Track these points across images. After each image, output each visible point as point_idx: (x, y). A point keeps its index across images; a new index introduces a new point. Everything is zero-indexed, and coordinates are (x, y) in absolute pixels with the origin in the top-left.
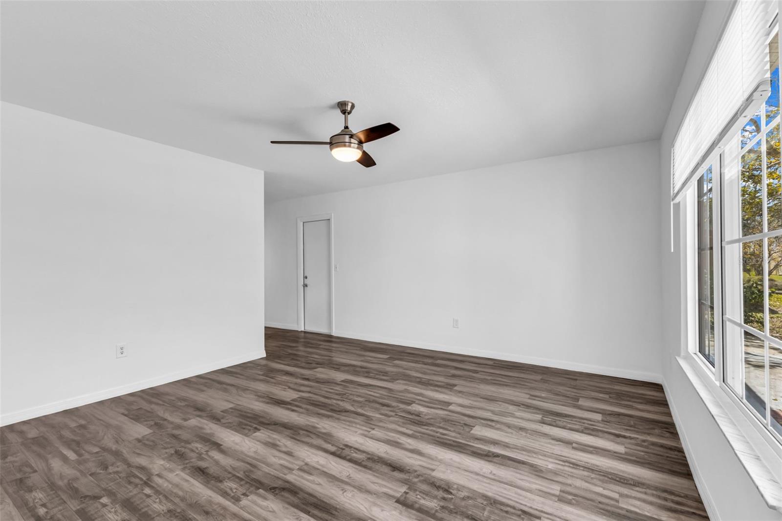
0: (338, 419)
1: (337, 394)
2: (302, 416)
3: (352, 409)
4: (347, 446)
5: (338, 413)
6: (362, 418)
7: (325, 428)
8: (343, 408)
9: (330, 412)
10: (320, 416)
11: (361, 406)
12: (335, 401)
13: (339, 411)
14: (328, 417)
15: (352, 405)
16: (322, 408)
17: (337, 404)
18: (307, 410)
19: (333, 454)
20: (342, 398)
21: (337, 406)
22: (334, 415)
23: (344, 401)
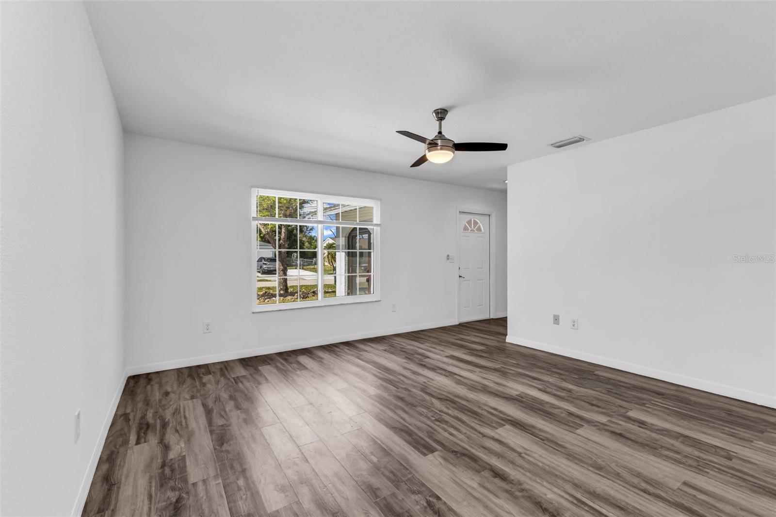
0: (449, 393)
1: (446, 422)
2: (483, 402)
3: (434, 400)
4: (446, 376)
5: (449, 399)
6: (429, 391)
7: (462, 388)
8: (442, 403)
9: (456, 401)
10: (466, 399)
11: (424, 401)
12: (450, 412)
13: (447, 400)
14: (458, 396)
15: (432, 404)
16: (464, 407)
17: (448, 408)
18: (479, 407)
19: (456, 374)
20: (440, 415)
21: (448, 406)
22: (451, 397)
23: (440, 411)
